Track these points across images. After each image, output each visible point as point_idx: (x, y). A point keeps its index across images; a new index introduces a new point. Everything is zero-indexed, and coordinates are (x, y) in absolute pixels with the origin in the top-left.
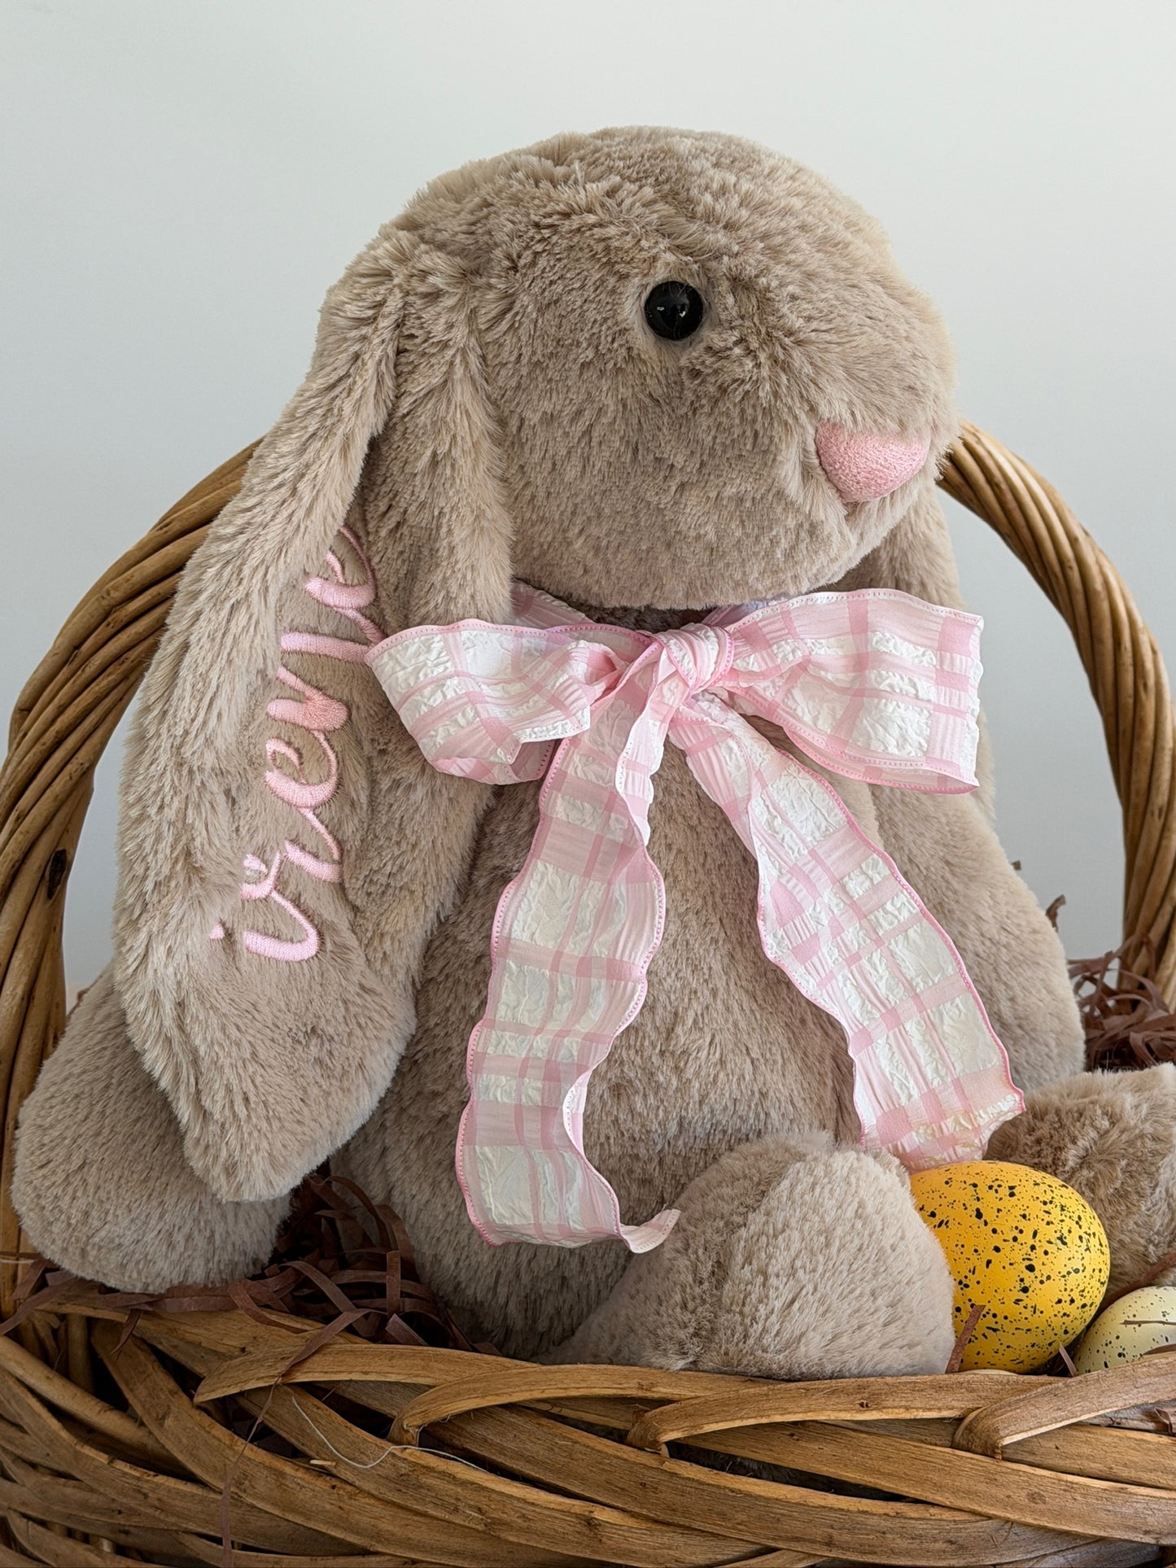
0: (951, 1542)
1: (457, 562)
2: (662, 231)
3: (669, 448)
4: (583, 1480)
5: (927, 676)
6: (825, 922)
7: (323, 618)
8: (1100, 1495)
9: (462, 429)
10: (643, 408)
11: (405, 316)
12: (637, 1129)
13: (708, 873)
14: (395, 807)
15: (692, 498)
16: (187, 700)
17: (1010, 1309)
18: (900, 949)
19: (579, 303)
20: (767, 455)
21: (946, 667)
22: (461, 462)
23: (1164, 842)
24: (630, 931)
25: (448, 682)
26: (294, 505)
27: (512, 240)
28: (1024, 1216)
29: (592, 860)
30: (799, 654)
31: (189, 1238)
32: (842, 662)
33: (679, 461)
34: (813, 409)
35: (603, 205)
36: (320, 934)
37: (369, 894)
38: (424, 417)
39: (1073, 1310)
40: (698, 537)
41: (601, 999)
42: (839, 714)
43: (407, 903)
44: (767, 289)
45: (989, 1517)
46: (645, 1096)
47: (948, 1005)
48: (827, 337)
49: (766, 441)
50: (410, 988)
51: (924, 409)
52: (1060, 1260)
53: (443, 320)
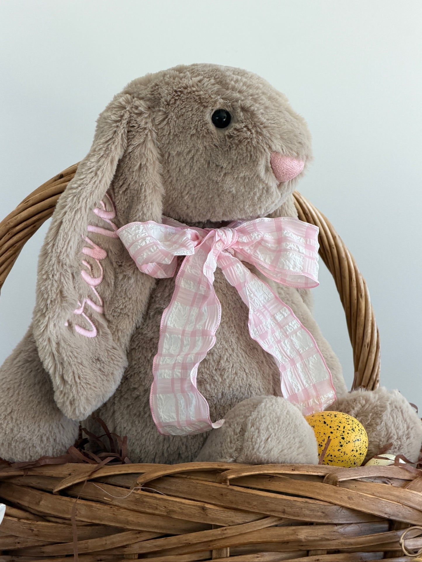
0: (323, 512)
1: (147, 201)
2: (217, 93)
3: (221, 161)
4: (200, 495)
5: (302, 246)
6: (270, 328)
7: (100, 221)
8: (370, 499)
9: (150, 156)
10: (212, 149)
11: (130, 120)
12: (208, 396)
13: (230, 310)
14: (123, 286)
15: (228, 179)
16: (61, 241)
17: (337, 453)
18: (294, 339)
19: (191, 115)
20: (255, 162)
21: (308, 243)
22: (150, 167)
23: (369, 357)
24: (209, 321)
25: (147, 238)
26: (96, 179)
27: (168, 95)
28: (340, 422)
29: (193, 301)
30: (260, 236)
31: (48, 439)
32: (273, 241)
33: (225, 166)
34: (270, 148)
35: (197, 85)
36: (97, 329)
37: (114, 316)
38: (137, 152)
39: (357, 454)
40: (230, 192)
41: (200, 344)
42: (273, 258)
43: (127, 319)
44: (254, 111)
45: (335, 505)
46: (210, 385)
47: (311, 358)
48: (274, 125)
49: (255, 158)
50: (125, 352)
51: (304, 149)
52: (352, 436)
53: (144, 121)
